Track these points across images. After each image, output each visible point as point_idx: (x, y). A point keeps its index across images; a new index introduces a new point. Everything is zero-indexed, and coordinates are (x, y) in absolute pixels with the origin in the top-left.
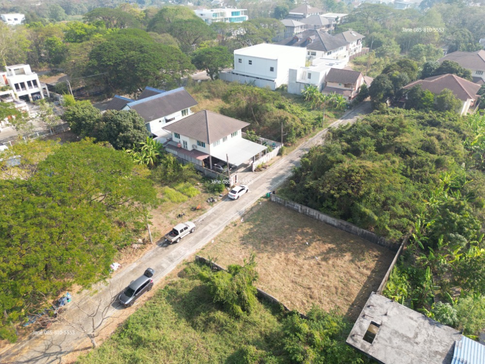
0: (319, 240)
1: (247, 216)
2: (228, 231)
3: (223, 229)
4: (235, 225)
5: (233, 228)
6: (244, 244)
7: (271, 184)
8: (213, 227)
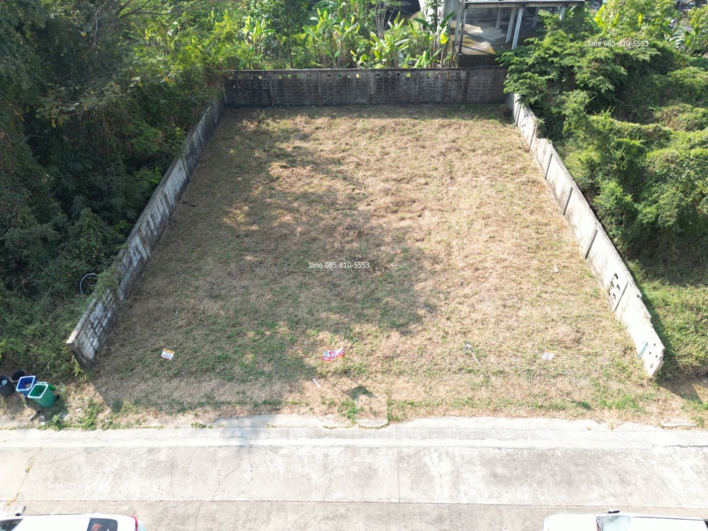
6: (431, 307)
8: (446, 466)
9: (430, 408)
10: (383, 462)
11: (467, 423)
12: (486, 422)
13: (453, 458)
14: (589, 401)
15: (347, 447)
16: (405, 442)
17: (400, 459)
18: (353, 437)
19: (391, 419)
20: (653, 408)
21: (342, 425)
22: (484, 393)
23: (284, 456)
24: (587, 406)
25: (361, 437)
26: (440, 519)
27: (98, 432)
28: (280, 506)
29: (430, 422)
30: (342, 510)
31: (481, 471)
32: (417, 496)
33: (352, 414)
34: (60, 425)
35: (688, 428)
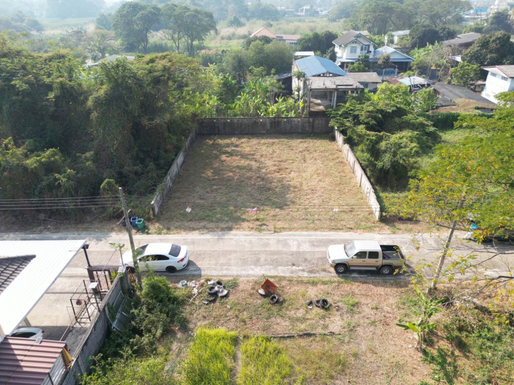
4: (263, 225)
8: (295, 243)
9: (290, 229)
10: (272, 242)
11: (305, 233)
12: (312, 233)
13: (298, 241)
14: (353, 227)
15: (258, 238)
16: (281, 237)
17: (279, 241)
18: (260, 236)
19: (275, 232)
20: (378, 229)
21: (256, 233)
22: (312, 225)
23: (235, 241)
24: (351, 229)
25: (264, 236)
26: (292, 254)
27: (163, 235)
28: (235, 252)
29: (291, 233)
30: (257, 252)
31: (308, 244)
32: (284, 249)
33: (260, 231)
34: (148, 233)
35: (389, 234)
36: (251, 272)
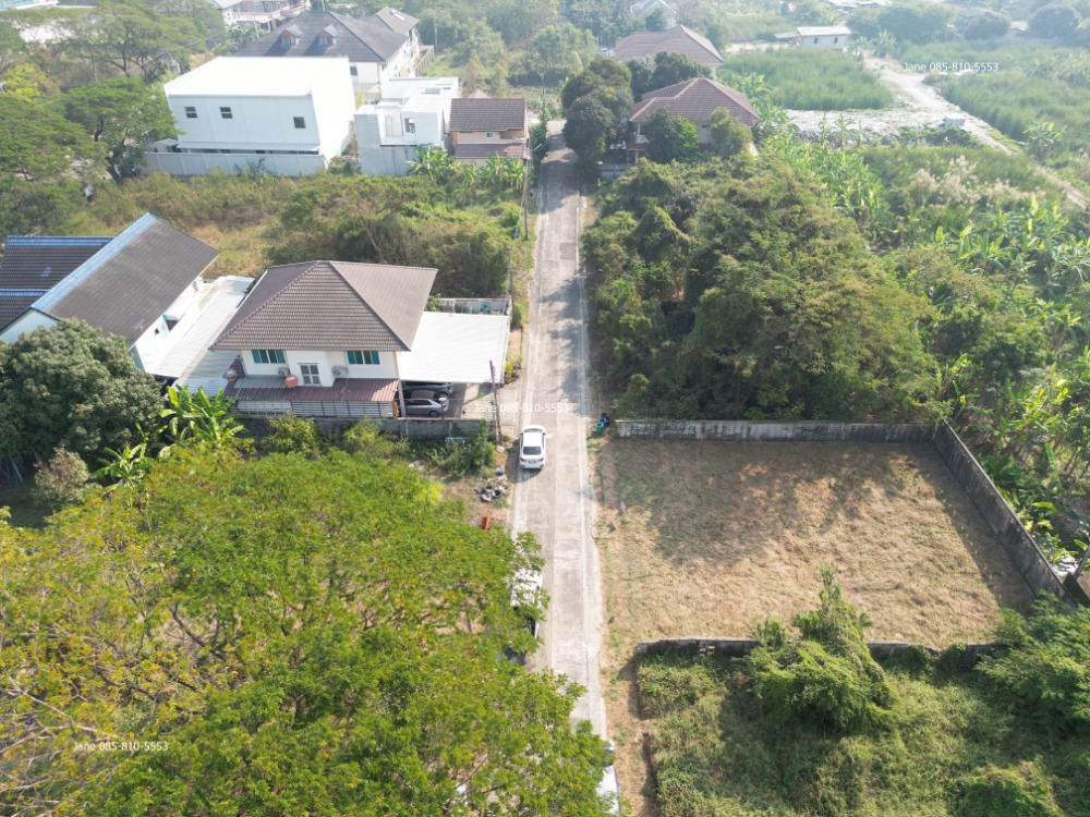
0: (796, 481)
1: (608, 494)
2: (611, 549)
3: (596, 551)
4: (612, 529)
5: (614, 535)
6: (680, 561)
7: (573, 400)
8: (572, 557)
9: (605, 555)
10: (573, 535)
11: (596, 568)
13: (576, 559)
15: (581, 524)
16: (584, 543)
17: (575, 541)
18: (586, 525)
19: (597, 539)
21: (592, 522)
22: (615, 578)
23: (575, 504)
25: (586, 528)
27: (586, 449)
28: (553, 503)
29: (596, 554)
31: (570, 569)
32: (557, 546)
33: (599, 526)
36: (517, 517)
